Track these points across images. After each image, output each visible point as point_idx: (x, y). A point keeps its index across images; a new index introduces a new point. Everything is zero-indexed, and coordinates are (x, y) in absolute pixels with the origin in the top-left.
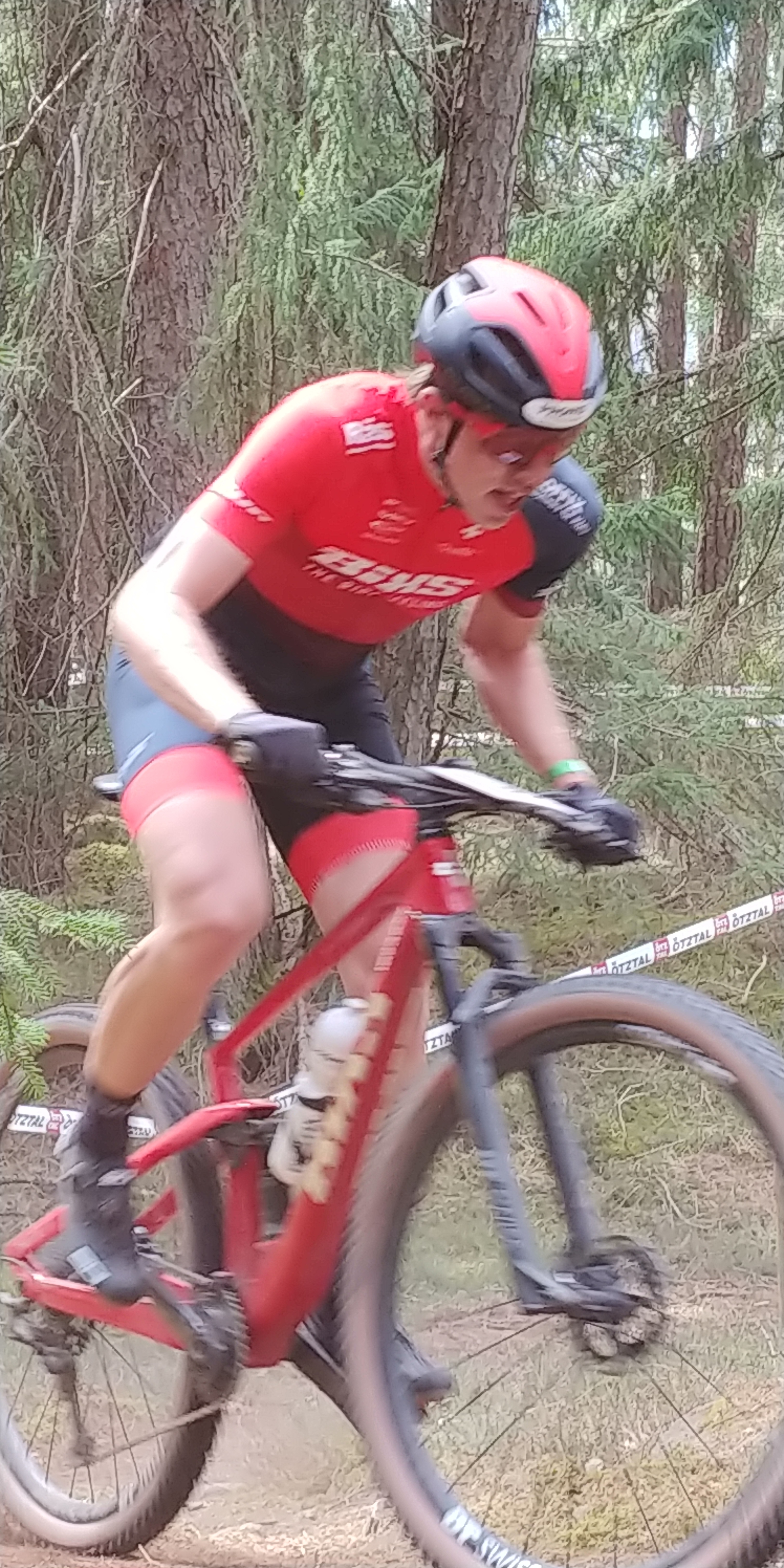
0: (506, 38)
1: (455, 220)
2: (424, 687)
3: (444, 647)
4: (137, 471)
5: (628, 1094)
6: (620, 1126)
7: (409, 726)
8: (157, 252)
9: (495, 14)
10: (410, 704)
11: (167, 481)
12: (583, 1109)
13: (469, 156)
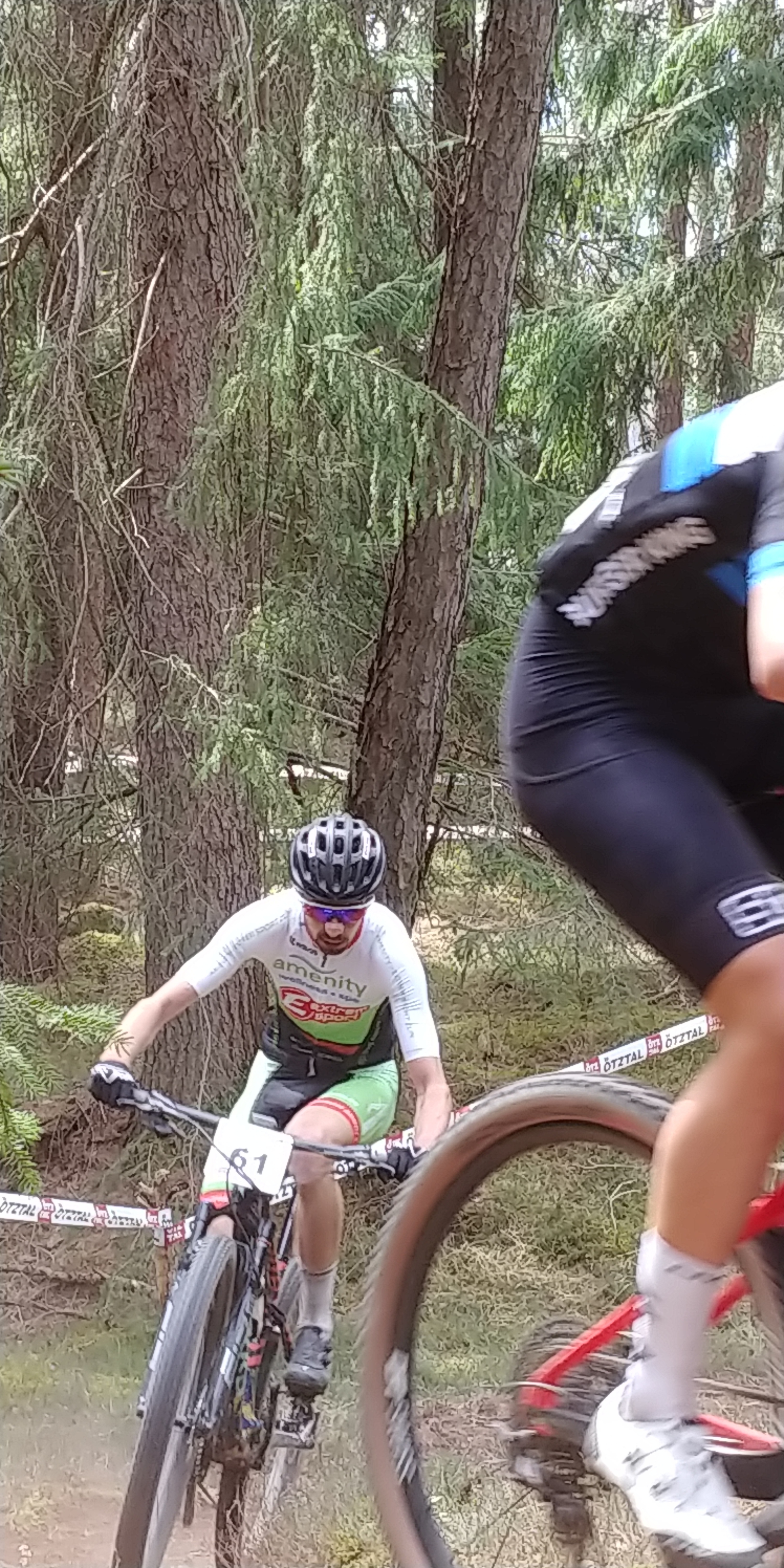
0: (508, 135)
1: (456, 315)
2: (420, 780)
3: (441, 740)
4: (136, 561)
5: (620, 1191)
6: (611, 1222)
7: (405, 819)
8: (159, 343)
9: (498, 111)
10: (406, 797)
11: (166, 571)
12: (574, 1205)
13: (470, 251)
